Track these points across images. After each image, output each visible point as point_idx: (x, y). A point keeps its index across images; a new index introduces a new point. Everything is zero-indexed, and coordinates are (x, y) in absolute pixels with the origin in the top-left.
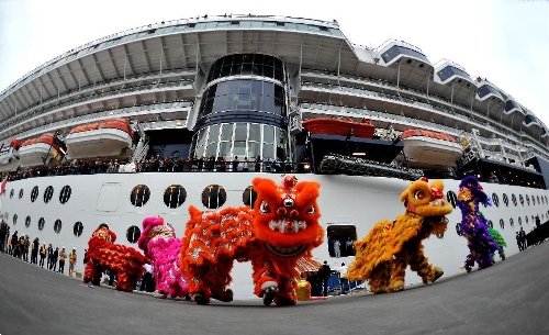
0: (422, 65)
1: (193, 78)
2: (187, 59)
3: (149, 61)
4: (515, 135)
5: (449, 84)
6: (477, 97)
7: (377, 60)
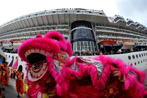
0: (124, 22)
1: (67, 27)
2: (65, 21)
3: (53, 21)
4: (145, 36)
5: (130, 26)
6: (136, 28)
7: (113, 22)
